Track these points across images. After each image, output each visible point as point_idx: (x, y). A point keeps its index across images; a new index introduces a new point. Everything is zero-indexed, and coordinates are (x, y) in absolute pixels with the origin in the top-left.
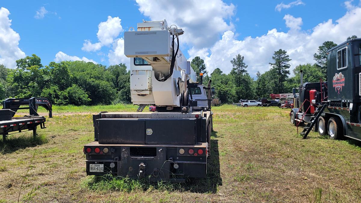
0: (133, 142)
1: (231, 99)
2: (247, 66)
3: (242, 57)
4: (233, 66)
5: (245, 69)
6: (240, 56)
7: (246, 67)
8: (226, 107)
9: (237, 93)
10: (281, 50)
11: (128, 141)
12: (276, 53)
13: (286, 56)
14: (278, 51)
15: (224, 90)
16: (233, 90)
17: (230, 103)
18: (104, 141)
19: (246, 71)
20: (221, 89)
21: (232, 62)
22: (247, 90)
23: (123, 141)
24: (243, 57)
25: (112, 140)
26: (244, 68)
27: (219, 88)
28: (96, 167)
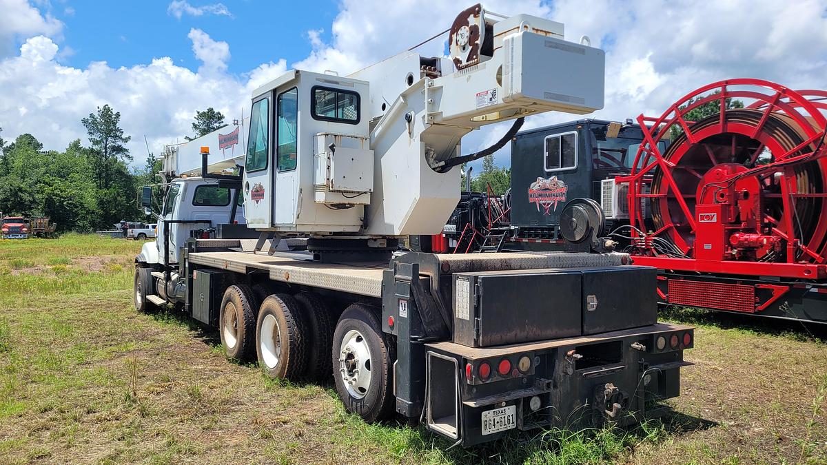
0: (560, 333)
1: (84, 218)
2: (129, 138)
3: (114, 113)
4: (91, 133)
5: (125, 146)
6: (109, 110)
7: (126, 140)
8: (70, 240)
9: (101, 203)
10: (211, 110)
11: (549, 333)
12: (202, 116)
13: (222, 125)
14: (204, 113)
15: (64, 194)
16: (89, 195)
17: (83, 230)
18: (496, 337)
19: (126, 150)
20: (56, 192)
21: (85, 121)
22: (128, 199)
23: (538, 332)
24: (118, 115)
25: (514, 332)
26: (119, 143)
27: (48, 190)
28: (497, 419)
